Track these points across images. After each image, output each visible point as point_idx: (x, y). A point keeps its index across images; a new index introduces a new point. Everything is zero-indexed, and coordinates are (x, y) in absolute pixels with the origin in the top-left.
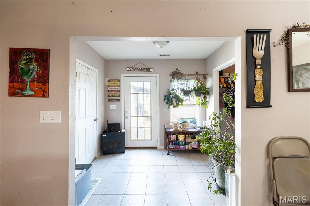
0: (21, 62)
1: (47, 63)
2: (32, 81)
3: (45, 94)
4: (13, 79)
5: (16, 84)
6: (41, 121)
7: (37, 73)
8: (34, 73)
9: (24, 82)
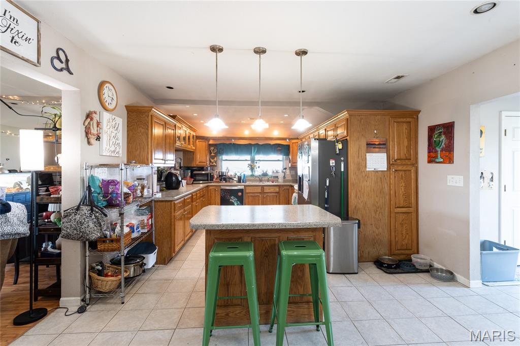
0: (434, 136)
1: (452, 134)
2: (442, 151)
3: (450, 160)
4: (430, 150)
5: (432, 154)
6: (448, 184)
7: (445, 144)
8: (443, 144)
9: (436, 152)
